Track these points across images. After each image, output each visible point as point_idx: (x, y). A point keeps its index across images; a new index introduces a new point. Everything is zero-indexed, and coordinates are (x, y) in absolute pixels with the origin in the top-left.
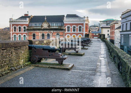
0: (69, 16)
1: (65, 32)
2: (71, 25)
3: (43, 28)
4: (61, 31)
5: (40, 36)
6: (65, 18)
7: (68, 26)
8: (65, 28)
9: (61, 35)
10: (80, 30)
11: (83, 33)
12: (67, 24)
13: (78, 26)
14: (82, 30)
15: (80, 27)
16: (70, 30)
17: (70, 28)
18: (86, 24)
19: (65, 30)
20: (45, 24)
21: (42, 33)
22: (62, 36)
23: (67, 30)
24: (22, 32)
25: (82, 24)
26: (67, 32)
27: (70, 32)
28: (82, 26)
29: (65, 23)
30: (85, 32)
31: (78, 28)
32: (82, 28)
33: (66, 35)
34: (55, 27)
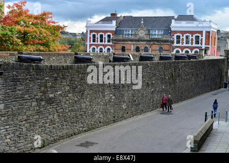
1: (173, 45)
2: (183, 33)
3: (138, 37)
4: (166, 43)
5: (132, 50)
6: (173, 21)
7: (178, 34)
8: (173, 38)
9: (167, 49)
10: (197, 42)
11: (201, 47)
12: (176, 32)
14: (200, 42)
15: (197, 37)
16: (181, 41)
17: (181, 39)
18: (207, 32)
19: (173, 42)
20: (141, 31)
21: (136, 46)
22: (167, 51)
23: (175, 41)
24: (105, 42)
25: (201, 32)
26: (175, 44)
27: (180, 45)
28: (200, 36)
29: (172, 29)
30: (205, 45)
31: (194, 39)
32: (200, 39)
33: (173, 49)
34: (156, 37)
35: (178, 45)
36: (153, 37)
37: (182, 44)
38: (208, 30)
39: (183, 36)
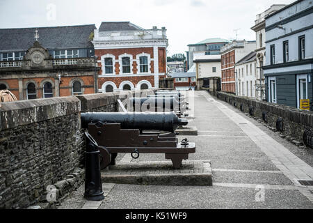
0: (107, 27)
1: (100, 76)
2: (117, 52)
3: (30, 64)
4: (86, 74)
5: (20, 90)
6: (96, 33)
7: (108, 56)
8: (100, 64)
9: (89, 84)
10: (144, 69)
11: (153, 77)
12: (103, 52)
13: (138, 57)
14: (149, 67)
15: (143, 60)
16: (114, 68)
17: (114, 63)
18: (160, 49)
19: (99, 70)
20: (36, 53)
21: (27, 82)
22: (89, 87)
23: (103, 69)
25: (150, 50)
26: (104, 74)
27: (114, 75)
28: (149, 56)
29: (97, 47)
30: (159, 72)
31: (138, 62)
32: (149, 62)
33: (101, 83)
34: (66, 62)
35: (109, 75)
36: (60, 63)
37: (117, 73)
38: (162, 44)
39: (117, 58)
